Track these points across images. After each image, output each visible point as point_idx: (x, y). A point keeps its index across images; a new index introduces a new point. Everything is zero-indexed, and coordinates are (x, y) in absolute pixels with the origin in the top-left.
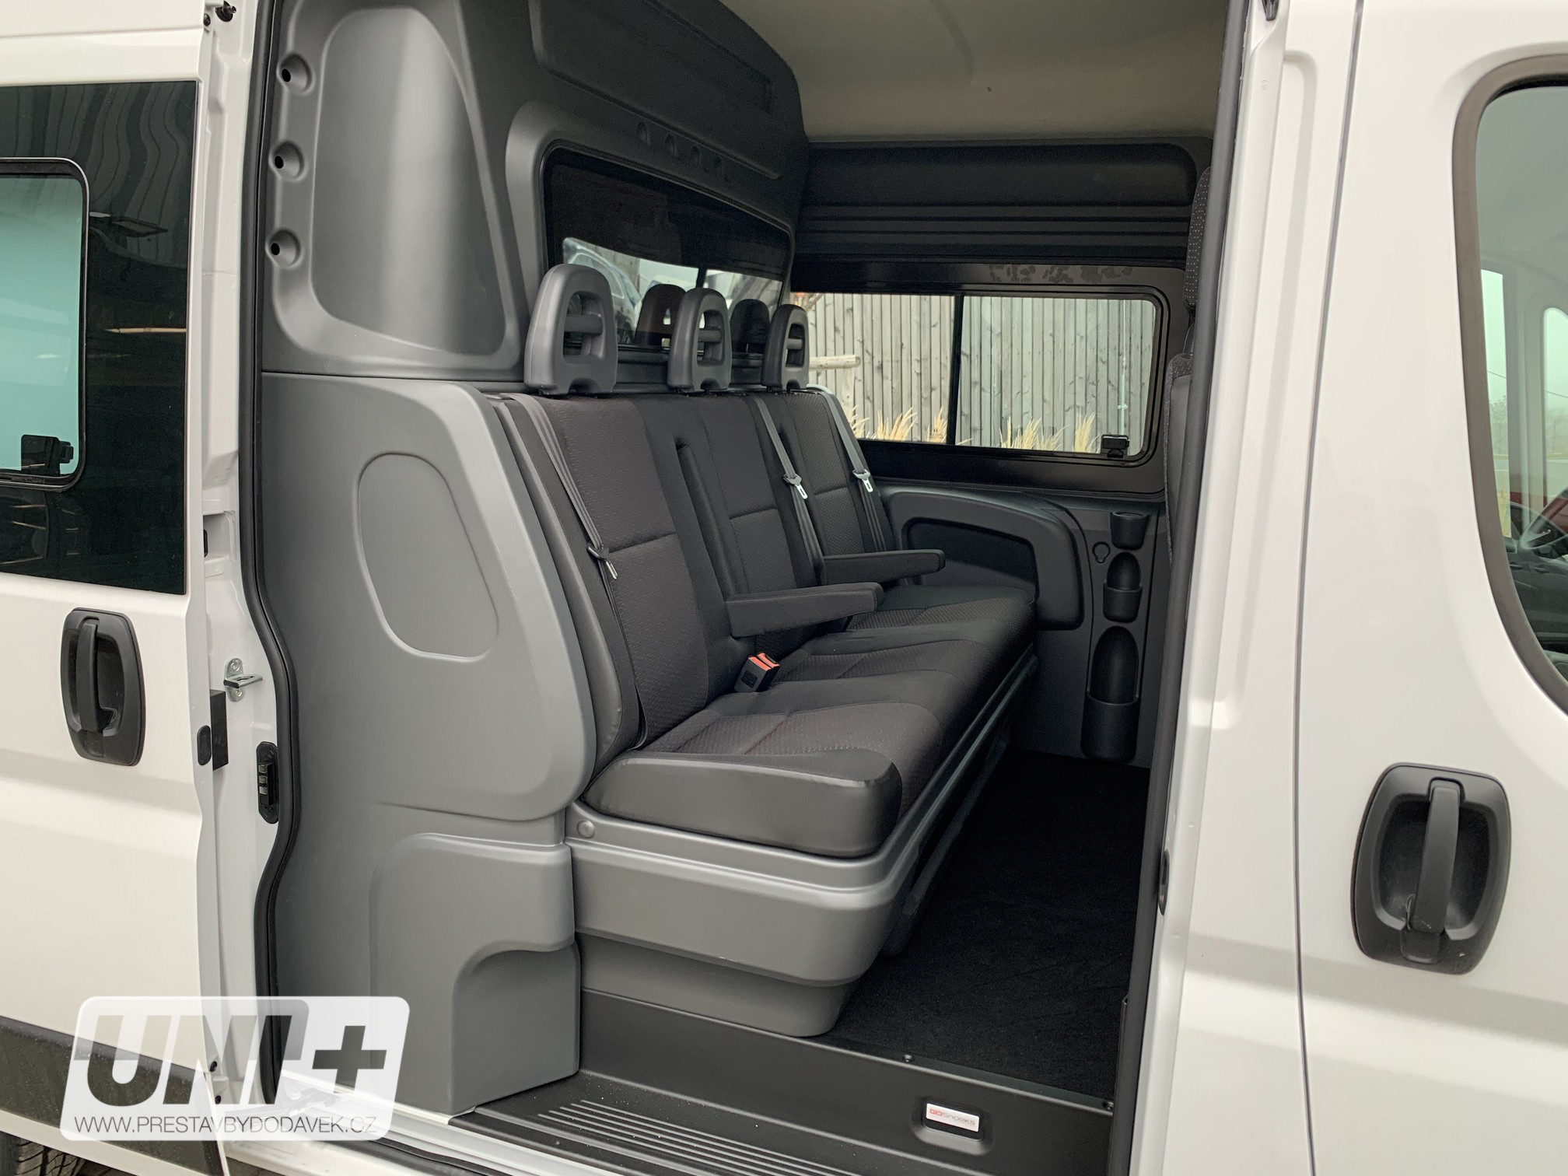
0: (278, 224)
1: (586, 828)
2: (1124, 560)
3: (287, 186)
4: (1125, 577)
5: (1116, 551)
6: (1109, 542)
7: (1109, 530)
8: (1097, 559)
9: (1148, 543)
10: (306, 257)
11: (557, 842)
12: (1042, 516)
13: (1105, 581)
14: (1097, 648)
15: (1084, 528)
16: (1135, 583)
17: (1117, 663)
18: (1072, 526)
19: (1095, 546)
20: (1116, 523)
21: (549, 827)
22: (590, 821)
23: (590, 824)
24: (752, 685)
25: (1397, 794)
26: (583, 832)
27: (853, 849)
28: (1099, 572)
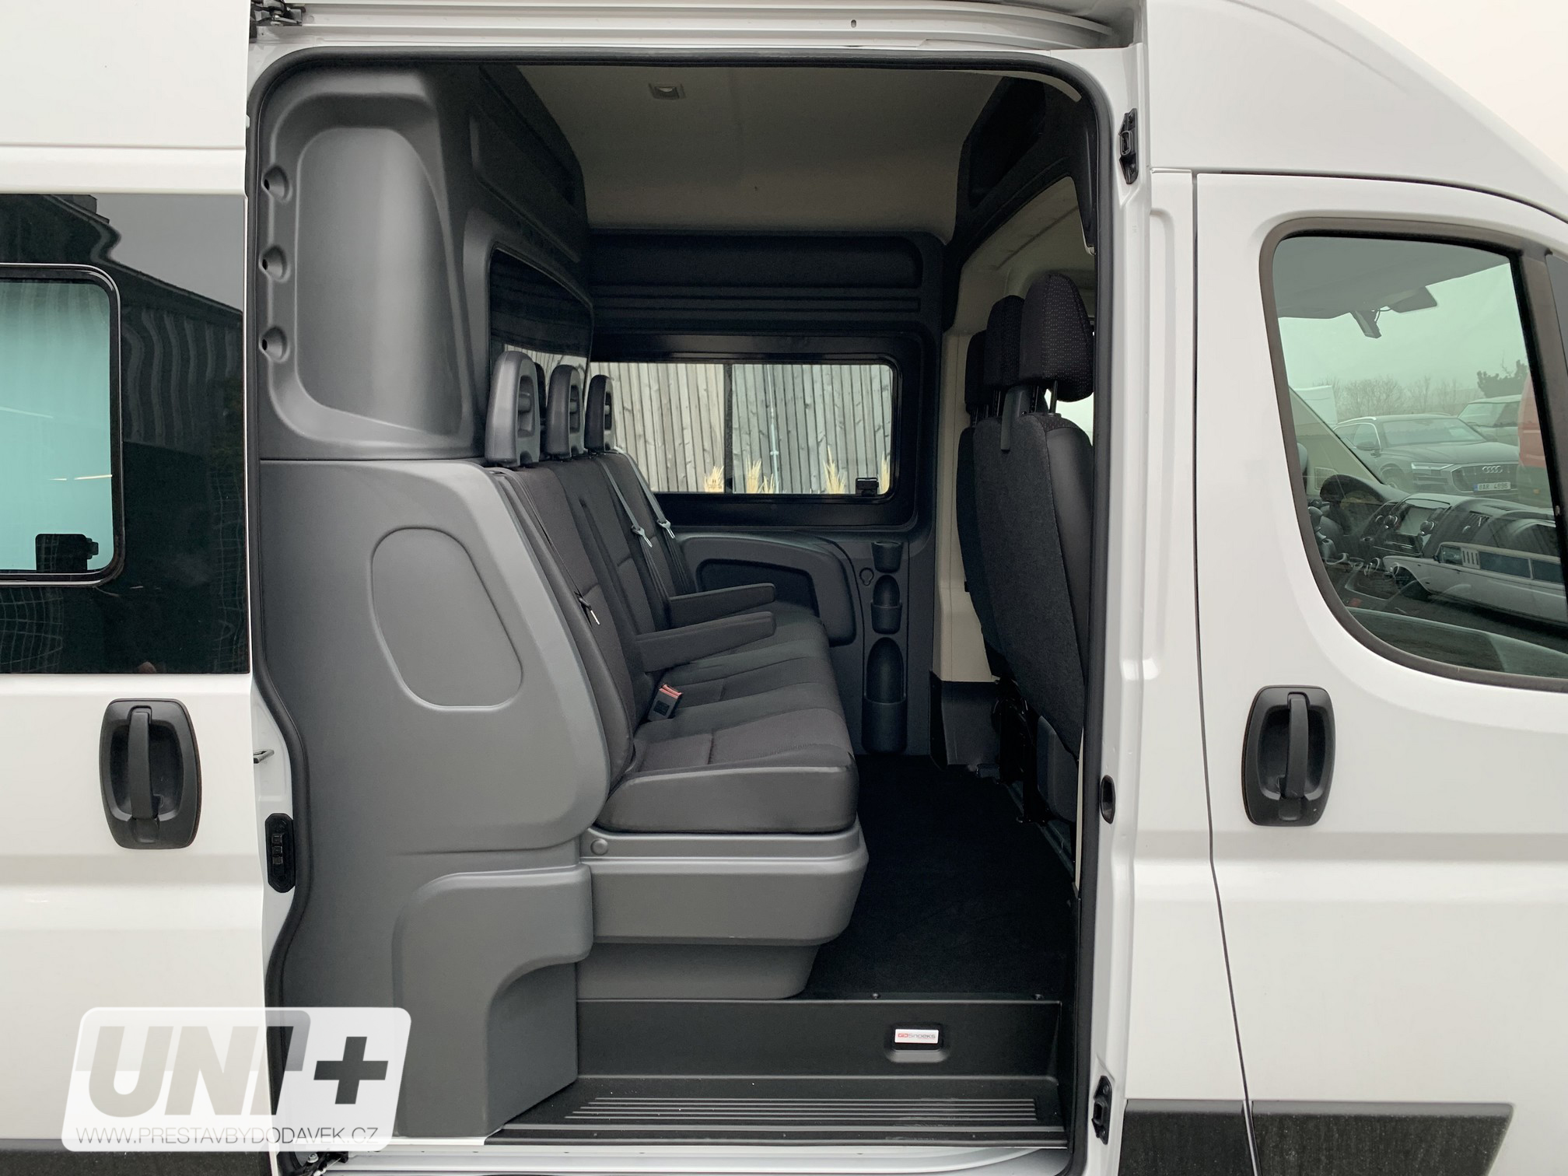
0: (271, 322)
1: (601, 846)
2: (886, 582)
3: (277, 285)
4: (886, 596)
5: (878, 575)
6: (873, 567)
7: (872, 557)
8: (863, 582)
9: (904, 565)
10: (292, 352)
11: (576, 863)
12: (819, 551)
13: (872, 601)
14: (869, 659)
15: (850, 557)
16: (895, 600)
17: (885, 671)
18: (842, 557)
19: (861, 572)
20: (877, 550)
21: (571, 850)
22: (603, 839)
23: (603, 842)
24: (664, 714)
25: (1269, 706)
26: (597, 850)
27: (840, 823)
28: (868, 591)
